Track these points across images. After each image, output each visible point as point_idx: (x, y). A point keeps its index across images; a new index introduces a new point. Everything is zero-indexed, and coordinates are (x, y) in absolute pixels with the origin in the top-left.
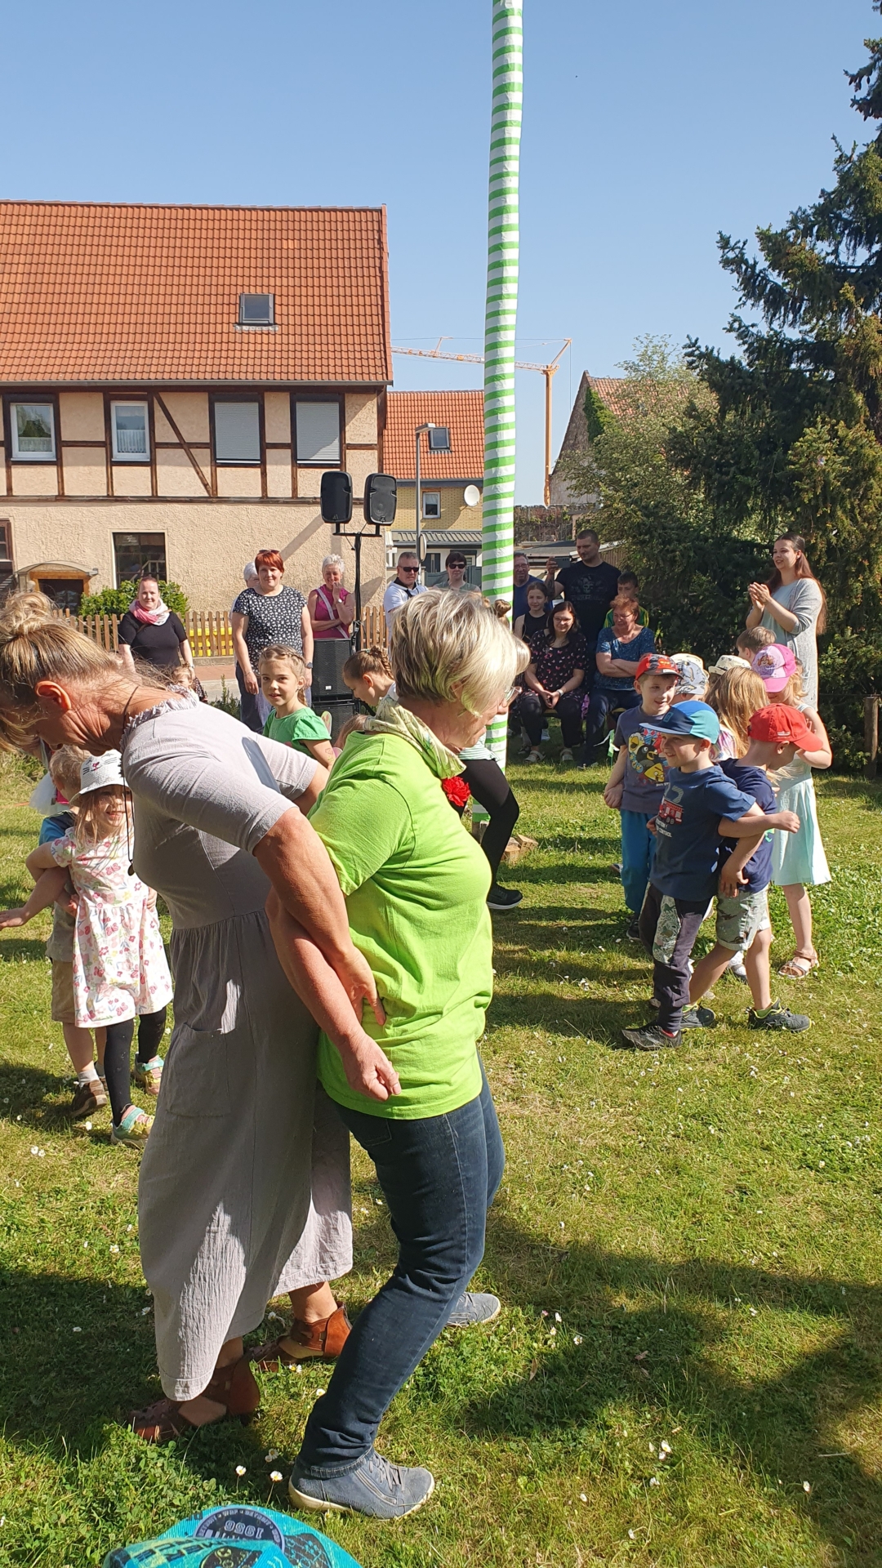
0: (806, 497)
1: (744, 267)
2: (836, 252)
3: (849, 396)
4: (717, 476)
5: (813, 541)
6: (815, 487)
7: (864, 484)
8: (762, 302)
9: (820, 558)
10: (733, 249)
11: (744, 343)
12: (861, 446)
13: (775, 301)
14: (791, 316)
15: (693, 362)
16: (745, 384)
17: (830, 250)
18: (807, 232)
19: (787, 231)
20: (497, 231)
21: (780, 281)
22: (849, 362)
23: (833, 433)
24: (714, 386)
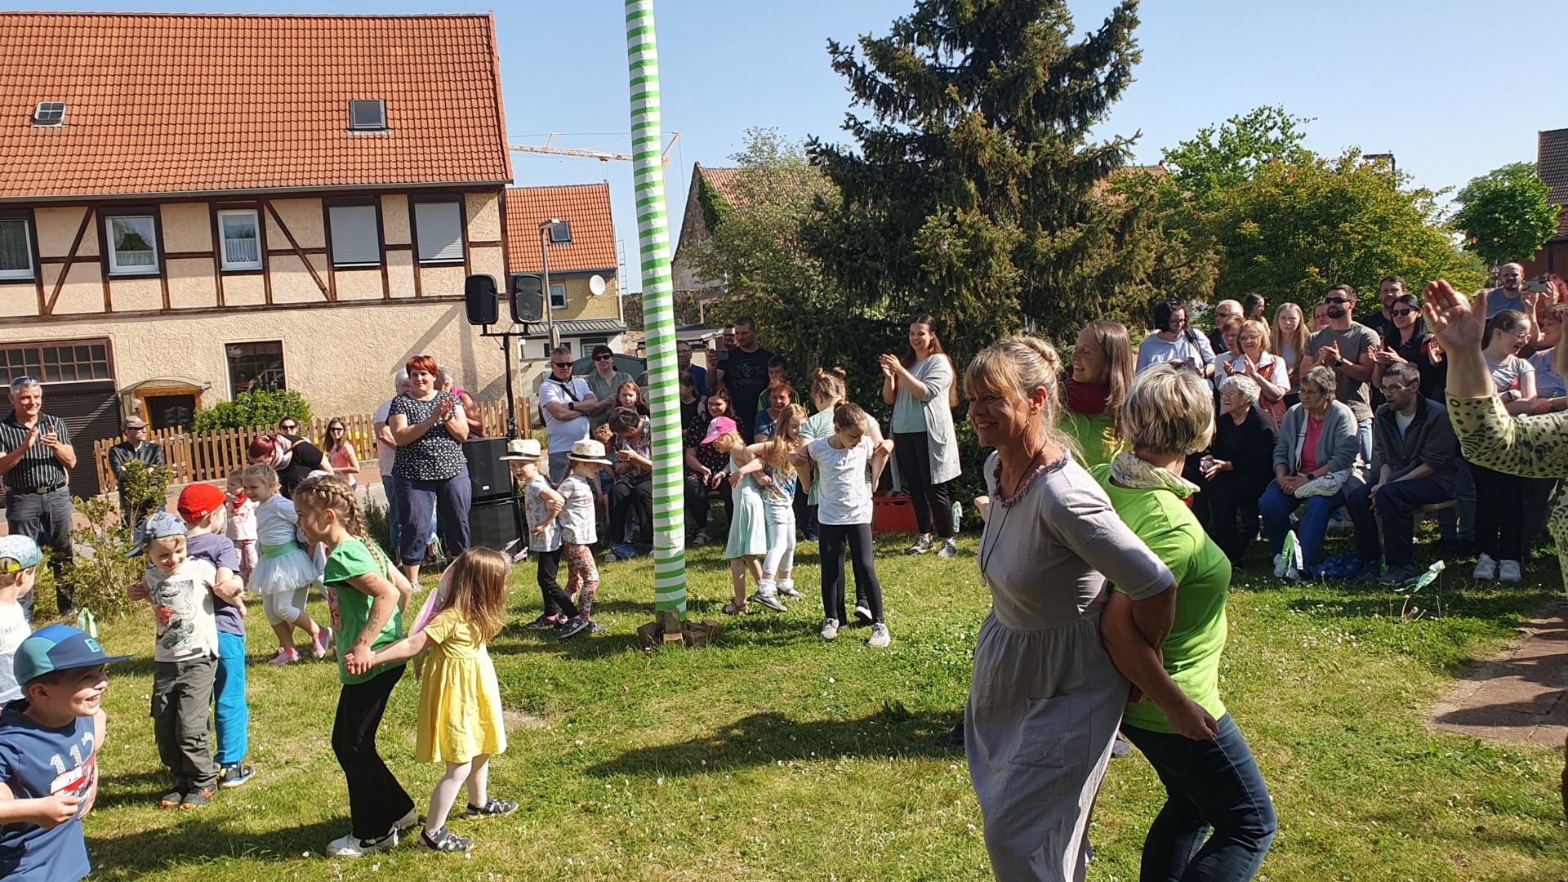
0: (934, 279)
1: (854, 70)
2: (935, 56)
3: (961, 183)
4: (848, 263)
5: (943, 318)
6: (940, 270)
7: (983, 263)
8: (873, 101)
9: (950, 333)
10: (842, 54)
11: (861, 139)
12: (979, 230)
13: (885, 101)
14: (901, 113)
15: (815, 158)
16: (865, 177)
17: (930, 54)
18: (908, 38)
19: (891, 38)
20: (636, 49)
21: (887, 81)
22: (959, 154)
23: (953, 219)
24: (837, 180)
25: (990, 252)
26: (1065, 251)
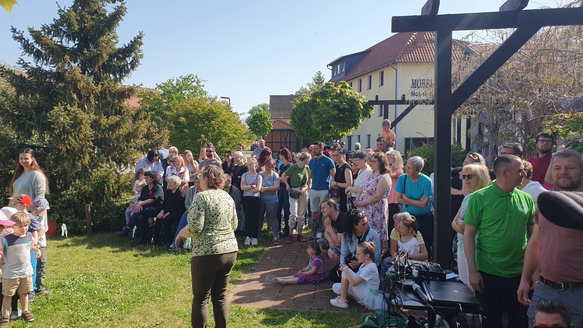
0: (56, 132)
1: (23, 41)
5: (60, 148)
6: (60, 128)
7: (79, 127)
8: (32, 55)
9: (64, 154)
10: (18, 33)
11: (26, 69)
12: (77, 114)
13: (38, 55)
23: (66, 109)
25: (81, 123)
26: (112, 125)
